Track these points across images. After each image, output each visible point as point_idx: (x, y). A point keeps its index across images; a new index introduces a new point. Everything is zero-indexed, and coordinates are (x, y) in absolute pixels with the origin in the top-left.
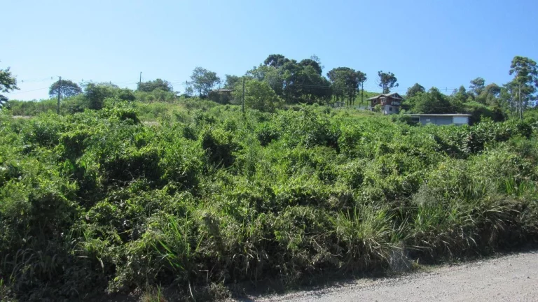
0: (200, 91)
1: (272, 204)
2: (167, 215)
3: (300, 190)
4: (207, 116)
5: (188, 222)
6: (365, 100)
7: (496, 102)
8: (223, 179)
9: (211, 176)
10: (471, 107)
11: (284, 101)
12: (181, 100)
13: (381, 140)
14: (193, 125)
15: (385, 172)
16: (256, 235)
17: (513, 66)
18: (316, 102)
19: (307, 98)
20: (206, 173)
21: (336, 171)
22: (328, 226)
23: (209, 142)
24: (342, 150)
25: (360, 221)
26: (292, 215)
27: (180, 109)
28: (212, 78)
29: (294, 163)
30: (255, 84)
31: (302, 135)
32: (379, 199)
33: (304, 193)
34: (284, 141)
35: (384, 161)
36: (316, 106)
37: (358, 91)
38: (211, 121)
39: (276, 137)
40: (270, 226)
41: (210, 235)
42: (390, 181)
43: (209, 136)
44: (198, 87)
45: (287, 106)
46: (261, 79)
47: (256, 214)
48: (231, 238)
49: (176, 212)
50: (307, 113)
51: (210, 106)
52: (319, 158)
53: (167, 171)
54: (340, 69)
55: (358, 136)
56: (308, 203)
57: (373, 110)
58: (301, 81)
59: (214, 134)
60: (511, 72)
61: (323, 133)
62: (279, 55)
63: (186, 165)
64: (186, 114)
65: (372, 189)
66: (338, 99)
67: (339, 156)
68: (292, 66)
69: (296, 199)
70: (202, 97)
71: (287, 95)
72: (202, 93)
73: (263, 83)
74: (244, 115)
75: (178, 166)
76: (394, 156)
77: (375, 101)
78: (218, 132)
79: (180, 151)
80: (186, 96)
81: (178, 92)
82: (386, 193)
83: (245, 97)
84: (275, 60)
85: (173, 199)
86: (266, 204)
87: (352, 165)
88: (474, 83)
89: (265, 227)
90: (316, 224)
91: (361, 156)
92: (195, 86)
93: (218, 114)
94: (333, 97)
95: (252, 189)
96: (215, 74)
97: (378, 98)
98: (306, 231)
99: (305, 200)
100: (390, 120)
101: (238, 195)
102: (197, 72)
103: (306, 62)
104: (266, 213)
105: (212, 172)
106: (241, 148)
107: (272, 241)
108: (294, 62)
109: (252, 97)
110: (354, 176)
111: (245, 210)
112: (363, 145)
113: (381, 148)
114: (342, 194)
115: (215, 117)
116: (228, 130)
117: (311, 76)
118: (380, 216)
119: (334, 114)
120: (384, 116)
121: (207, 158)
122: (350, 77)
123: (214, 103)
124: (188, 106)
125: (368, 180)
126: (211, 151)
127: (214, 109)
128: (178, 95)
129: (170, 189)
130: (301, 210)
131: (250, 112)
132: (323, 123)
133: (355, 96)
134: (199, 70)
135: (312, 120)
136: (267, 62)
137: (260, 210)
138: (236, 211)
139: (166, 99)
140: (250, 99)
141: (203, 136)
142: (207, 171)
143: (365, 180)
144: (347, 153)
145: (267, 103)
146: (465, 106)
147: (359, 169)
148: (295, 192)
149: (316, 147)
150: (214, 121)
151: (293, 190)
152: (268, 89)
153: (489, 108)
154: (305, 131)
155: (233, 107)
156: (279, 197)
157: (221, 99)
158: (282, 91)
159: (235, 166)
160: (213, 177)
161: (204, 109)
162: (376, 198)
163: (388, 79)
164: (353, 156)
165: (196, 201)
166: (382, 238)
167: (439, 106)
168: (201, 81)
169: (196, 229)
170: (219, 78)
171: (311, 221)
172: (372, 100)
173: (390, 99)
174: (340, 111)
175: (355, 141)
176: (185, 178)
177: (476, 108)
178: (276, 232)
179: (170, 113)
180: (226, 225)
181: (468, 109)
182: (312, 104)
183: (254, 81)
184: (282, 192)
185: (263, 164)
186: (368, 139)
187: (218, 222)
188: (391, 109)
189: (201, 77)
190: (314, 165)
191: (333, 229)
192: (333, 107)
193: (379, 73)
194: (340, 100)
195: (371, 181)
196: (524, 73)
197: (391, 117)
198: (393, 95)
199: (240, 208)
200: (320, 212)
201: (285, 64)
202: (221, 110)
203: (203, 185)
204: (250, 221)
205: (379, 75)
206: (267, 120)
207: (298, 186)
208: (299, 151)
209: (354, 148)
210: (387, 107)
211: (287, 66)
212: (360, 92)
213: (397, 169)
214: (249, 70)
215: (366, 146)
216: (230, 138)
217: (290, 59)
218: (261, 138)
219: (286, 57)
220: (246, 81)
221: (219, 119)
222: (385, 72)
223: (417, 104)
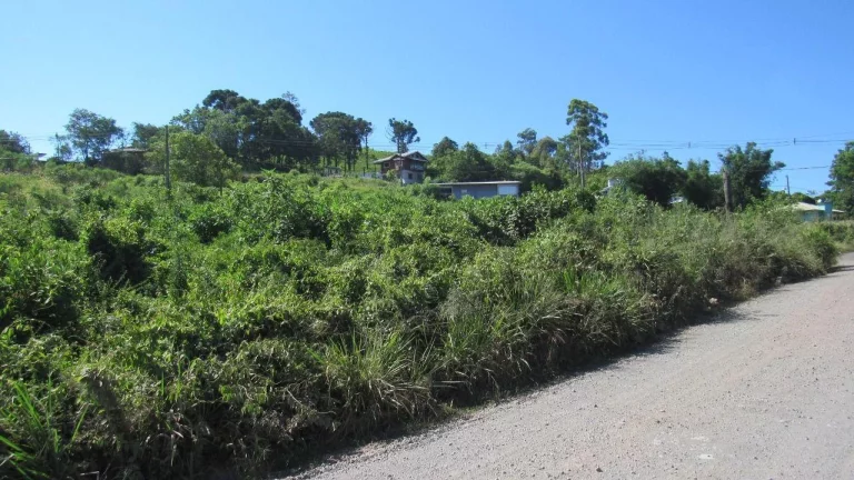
0: (86, 152)
1: (214, 342)
2: (10, 382)
3: (264, 312)
4: (99, 197)
5: (54, 390)
6: (372, 162)
7: (552, 163)
8: (128, 305)
9: (105, 302)
10: (521, 170)
11: (239, 166)
12: (47, 169)
13: (392, 225)
14: (71, 214)
15: (399, 274)
16: (188, 397)
17: (570, 113)
18: (296, 167)
19: (278, 162)
20: (94, 296)
21: (323, 277)
22: (313, 367)
23: (99, 241)
24: (335, 243)
25: (363, 353)
26: (251, 357)
27: (46, 185)
28: (108, 129)
29: (255, 270)
30: (186, 139)
31: (269, 221)
32: (391, 316)
33: (271, 317)
34: (239, 233)
35: (396, 257)
36: (295, 174)
37: (360, 149)
38: (106, 205)
39: (225, 228)
40: (211, 378)
41: (100, 408)
42: (406, 286)
43: (99, 231)
44: (81, 145)
45: (246, 175)
46: (198, 131)
47: (186, 361)
48: (141, 408)
49: (31, 374)
50: (276, 186)
51: (106, 178)
52: (295, 258)
53: (10, 300)
54: (330, 115)
55: (358, 219)
56: (277, 333)
57: (385, 178)
58: (267, 133)
59: (109, 228)
60: (569, 122)
61: (304, 217)
62: (228, 91)
63: (53, 286)
64: (59, 193)
65: (380, 301)
66: (329, 163)
67: (331, 253)
68: (251, 109)
69: (257, 328)
70: (90, 163)
71: (245, 157)
72: (90, 156)
73: (200, 137)
74: (169, 193)
75: (36, 289)
76: (412, 247)
77: (387, 165)
78: (118, 224)
79: (38, 261)
80: (57, 161)
81: (41, 155)
82: (400, 305)
83: (171, 162)
84: (222, 99)
85: (24, 350)
86: (204, 342)
87: (350, 265)
88: (523, 136)
89: (203, 381)
90: (293, 366)
91: (365, 251)
92: (75, 142)
93: (122, 191)
94: (322, 158)
95: (178, 319)
96: (113, 122)
97: (391, 160)
98: (275, 380)
99: (273, 328)
100: (410, 193)
101: (152, 331)
102: (78, 118)
103: (274, 104)
104: (204, 358)
105: (108, 295)
106: (164, 248)
107: (217, 403)
108: (255, 102)
109: (183, 162)
110: (352, 284)
111: (167, 355)
112: (366, 232)
113: (391, 236)
114: (334, 313)
115: (115, 198)
116: (138, 218)
117: (285, 126)
118: (393, 341)
119: (325, 186)
120: (400, 187)
121: (97, 271)
122: (345, 126)
123: (114, 172)
124: (63, 179)
125: (372, 286)
126: (103, 257)
127: (114, 183)
128: (41, 159)
129: (16, 332)
130: (267, 347)
131: (179, 187)
132: (303, 201)
133: (355, 157)
134: (80, 115)
135: (285, 197)
136: (208, 102)
137: (192, 353)
138: (150, 359)
139: (17, 167)
140: (179, 165)
141: (88, 231)
142: (97, 294)
143: (368, 288)
144: (343, 248)
145: (210, 170)
146: (513, 169)
147: (359, 272)
148: (256, 317)
149: (292, 241)
150: (113, 205)
151: (251, 315)
152: (211, 148)
153: (543, 172)
154: (274, 215)
155: (150, 179)
156: (227, 328)
157: (126, 165)
158: (237, 150)
159: (152, 281)
160: (110, 302)
161: (94, 185)
162: (385, 315)
163: (404, 131)
164: (353, 251)
165: (74, 349)
166: (398, 375)
167: (477, 170)
168: (85, 134)
169: (73, 400)
170: (121, 130)
171: (284, 363)
172: (382, 163)
173: (408, 161)
174: (334, 182)
175: (355, 228)
176: (50, 309)
177: (527, 172)
178: (222, 388)
179: (26, 193)
180: (131, 386)
181: (517, 174)
182: (288, 171)
183: (185, 134)
184: (233, 319)
185: (201, 274)
186: (374, 223)
187: (115, 383)
188: (410, 176)
189: (86, 127)
190: (287, 270)
191: (320, 371)
192: (322, 175)
193: (391, 121)
194: (333, 164)
195: (378, 289)
196: (584, 123)
197: (411, 188)
198: (412, 155)
199: (157, 353)
200: (298, 347)
201: (241, 106)
202: (128, 185)
203: (90, 319)
204: (177, 373)
205: (392, 125)
206: (211, 200)
207: (258, 307)
208: (262, 248)
209: (352, 238)
210: (405, 173)
211: (243, 109)
212: (364, 151)
213: (417, 266)
214: (177, 115)
215: (370, 234)
216: (141, 232)
217: (247, 98)
218: (199, 230)
219: (240, 95)
220: (171, 134)
221: (122, 201)
222: (400, 119)
223: (448, 167)
